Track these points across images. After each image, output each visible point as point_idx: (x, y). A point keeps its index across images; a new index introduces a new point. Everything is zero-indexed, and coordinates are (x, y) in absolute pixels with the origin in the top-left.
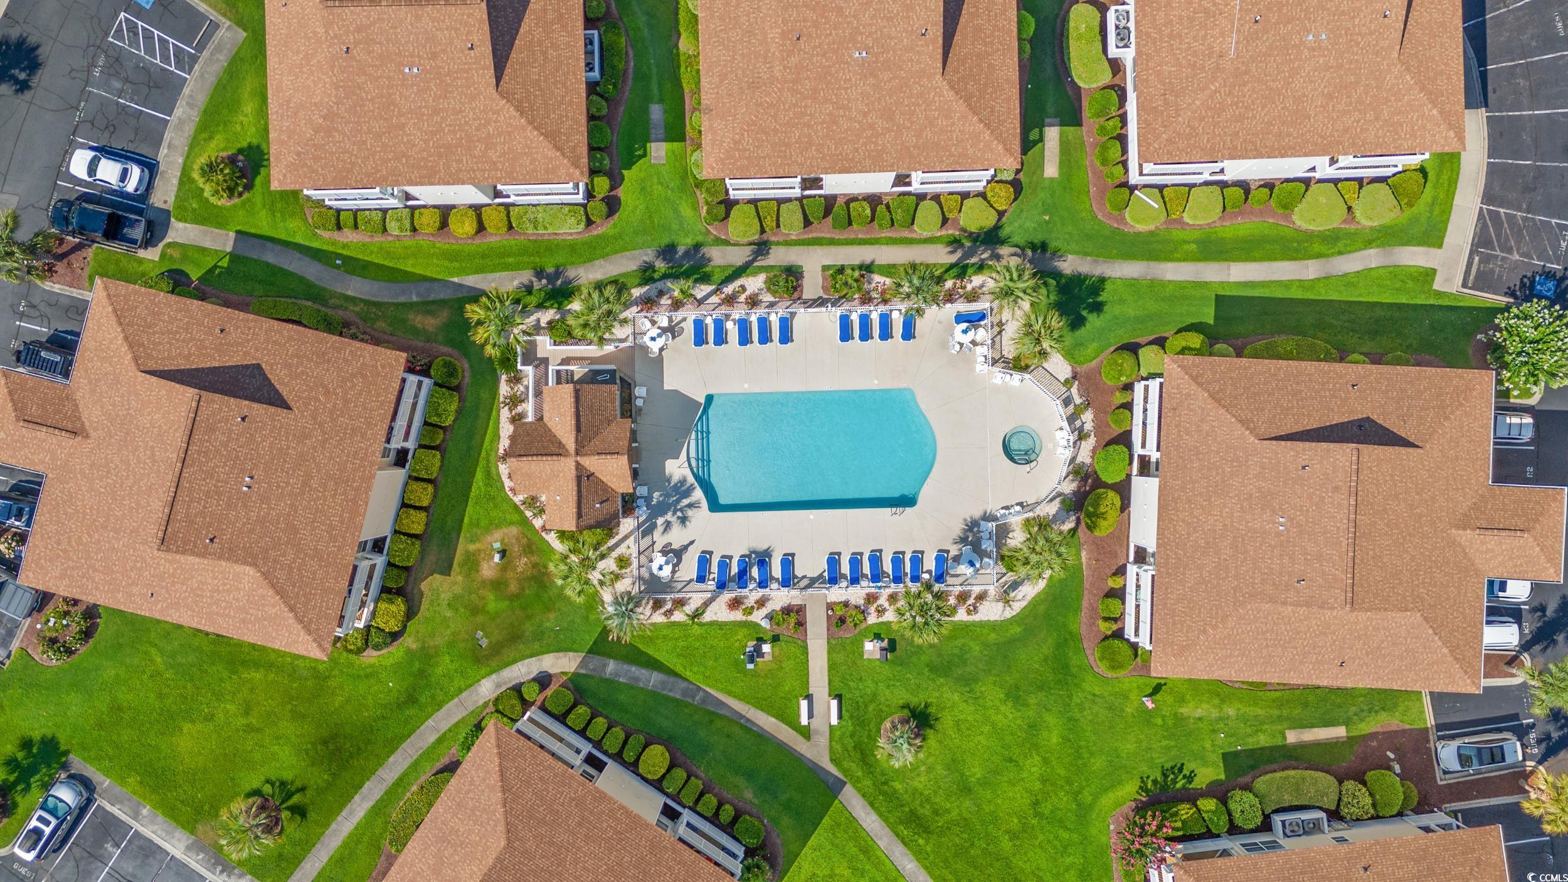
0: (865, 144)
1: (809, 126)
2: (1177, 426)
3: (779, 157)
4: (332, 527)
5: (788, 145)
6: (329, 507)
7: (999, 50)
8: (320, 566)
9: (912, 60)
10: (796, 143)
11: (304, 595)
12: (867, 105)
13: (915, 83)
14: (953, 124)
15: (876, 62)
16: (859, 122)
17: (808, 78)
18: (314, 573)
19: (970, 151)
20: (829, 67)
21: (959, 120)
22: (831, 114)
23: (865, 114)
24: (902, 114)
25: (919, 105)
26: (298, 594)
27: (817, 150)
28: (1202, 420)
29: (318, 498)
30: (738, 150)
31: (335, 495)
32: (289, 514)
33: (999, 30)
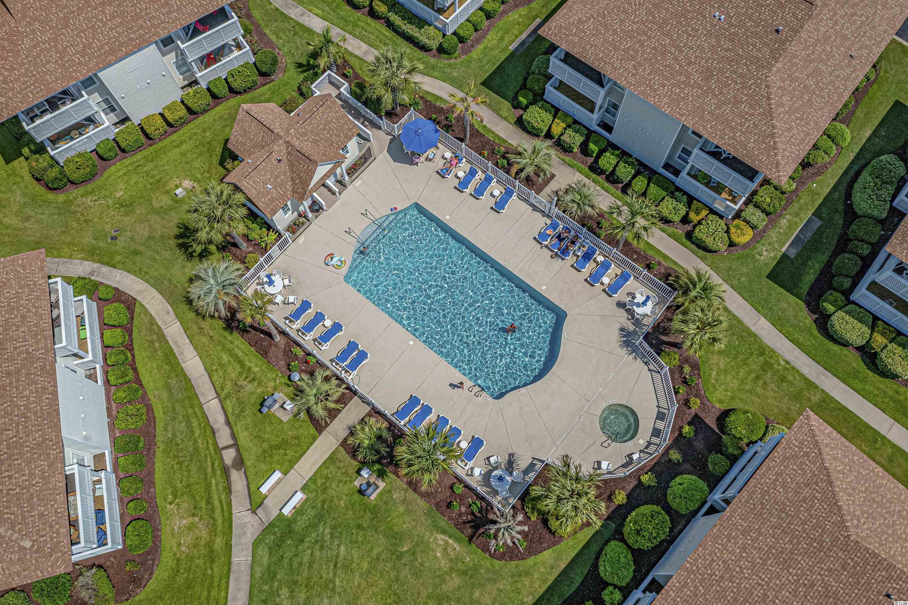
0: (674, 85)
1: (642, 45)
2: (777, 474)
3: (603, 52)
4: (90, 46)
5: (616, 49)
6: (102, 33)
7: (824, 98)
8: (56, 61)
9: (754, 46)
10: (623, 50)
11: (26, 69)
12: (696, 57)
13: (745, 64)
14: (753, 114)
15: (728, 30)
16: (681, 66)
17: (667, 10)
18: (48, 62)
19: (751, 145)
20: (689, 11)
21: (759, 114)
22: (665, 46)
23: (690, 63)
24: (718, 81)
25: (736, 83)
26: (24, 64)
27: (634, 66)
28: (807, 485)
29: (101, 21)
30: (578, 28)
31: (114, 29)
32: (73, 12)
33: (833, 86)
